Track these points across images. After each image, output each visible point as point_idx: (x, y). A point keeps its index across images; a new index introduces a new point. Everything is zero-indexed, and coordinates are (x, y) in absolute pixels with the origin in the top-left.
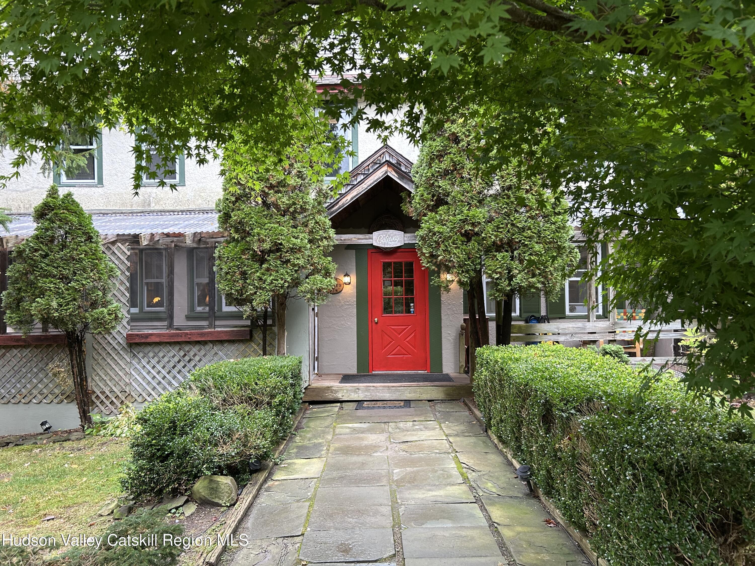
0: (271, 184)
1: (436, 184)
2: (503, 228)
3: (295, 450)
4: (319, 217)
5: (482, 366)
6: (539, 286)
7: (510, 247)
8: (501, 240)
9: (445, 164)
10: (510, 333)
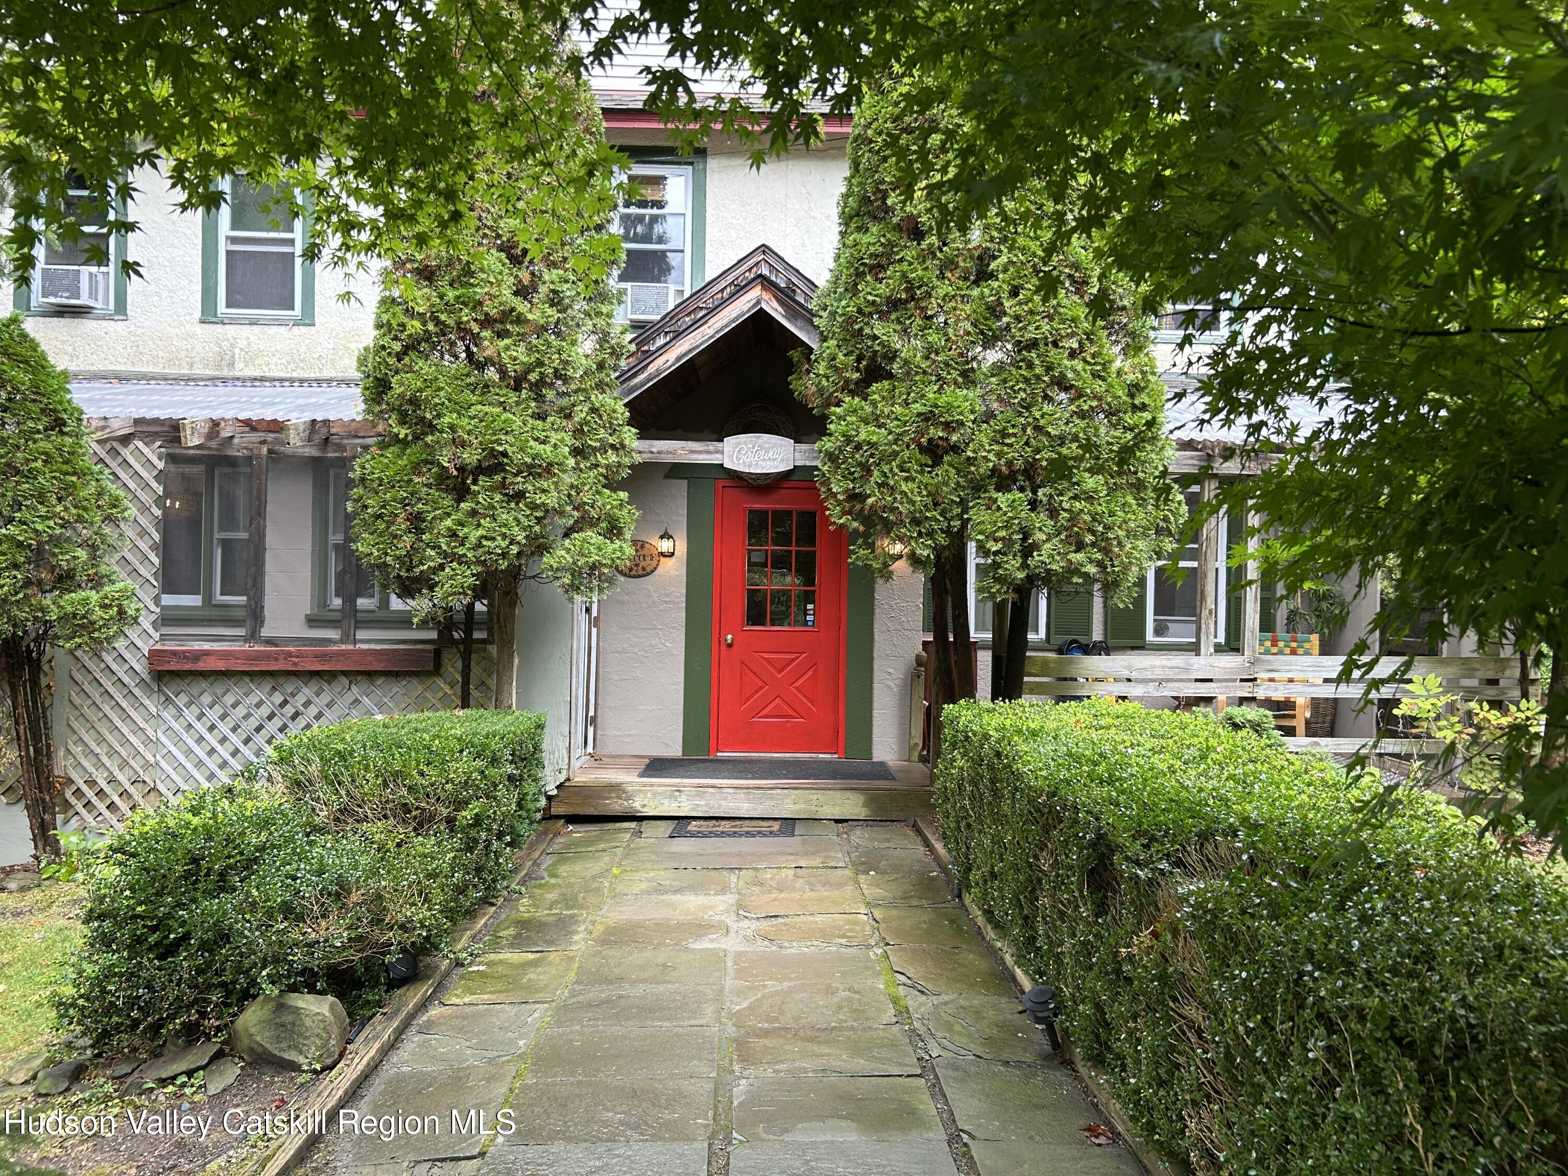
0: (487, 314)
1: (867, 331)
2: (1014, 435)
3: (512, 931)
4: (597, 398)
5: (954, 746)
6: (1092, 569)
7: (1030, 478)
8: (1010, 463)
9: (888, 286)
10: (1021, 674)
